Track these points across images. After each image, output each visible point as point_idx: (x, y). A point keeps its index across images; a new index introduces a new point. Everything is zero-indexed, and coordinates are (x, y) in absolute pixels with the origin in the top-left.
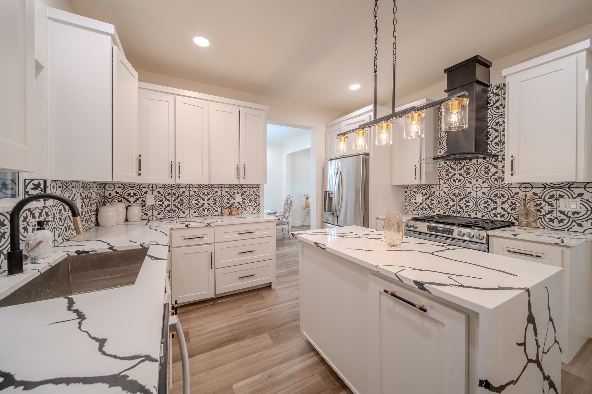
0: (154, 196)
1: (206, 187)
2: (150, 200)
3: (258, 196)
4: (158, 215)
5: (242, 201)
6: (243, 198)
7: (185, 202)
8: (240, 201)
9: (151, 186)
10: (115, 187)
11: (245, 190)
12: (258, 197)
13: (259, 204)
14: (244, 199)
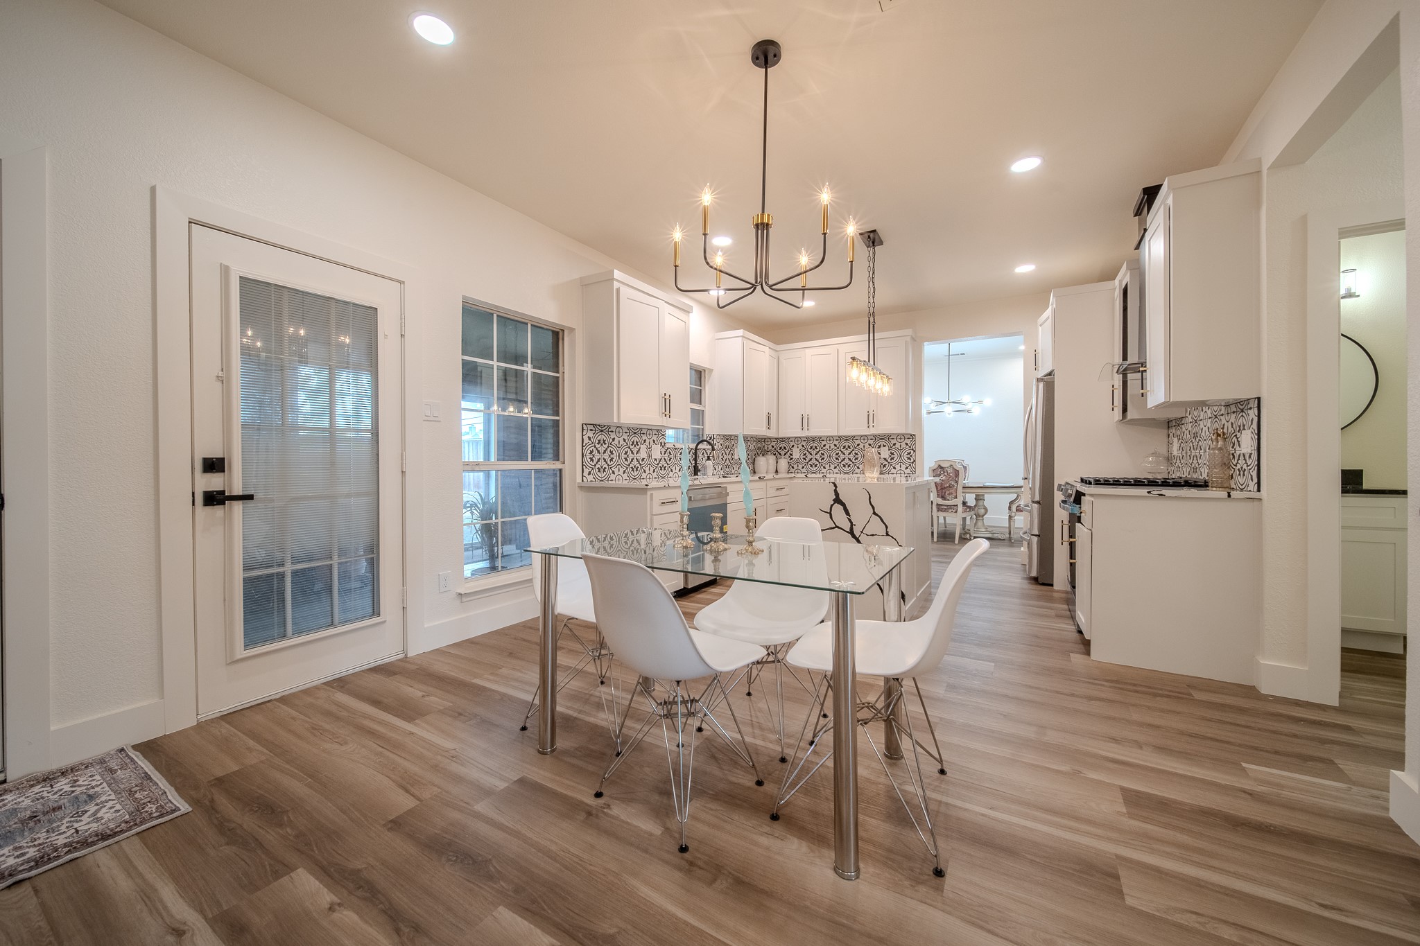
0: (799, 449)
1: (847, 438)
2: (796, 454)
4: (802, 468)
5: (890, 456)
6: (891, 453)
7: (825, 457)
8: (887, 457)
9: (797, 439)
11: (893, 442)
12: (912, 452)
13: (915, 461)
14: (893, 454)
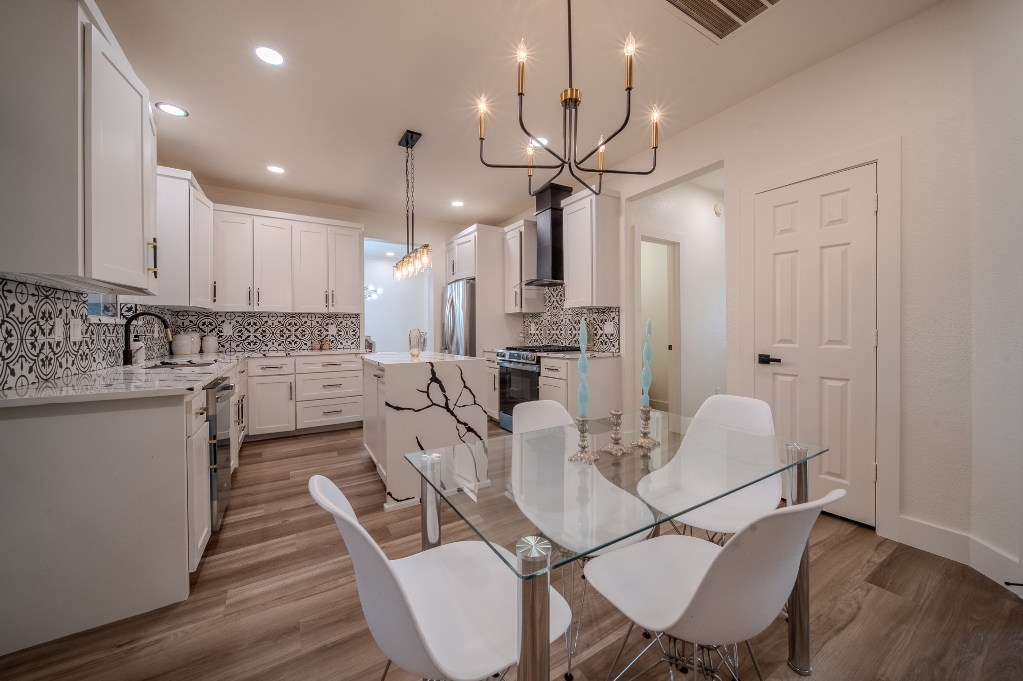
0: (231, 325)
1: (293, 315)
2: (228, 330)
3: (357, 327)
4: (236, 347)
5: (337, 333)
6: (338, 330)
7: (268, 333)
8: (334, 333)
9: (228, 314)
10: (189, 316)
11: (340, 320)
12: (357, 329)
13: (359, 337)
14: (340, 331)
